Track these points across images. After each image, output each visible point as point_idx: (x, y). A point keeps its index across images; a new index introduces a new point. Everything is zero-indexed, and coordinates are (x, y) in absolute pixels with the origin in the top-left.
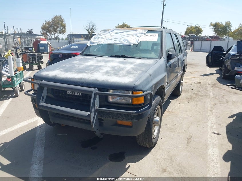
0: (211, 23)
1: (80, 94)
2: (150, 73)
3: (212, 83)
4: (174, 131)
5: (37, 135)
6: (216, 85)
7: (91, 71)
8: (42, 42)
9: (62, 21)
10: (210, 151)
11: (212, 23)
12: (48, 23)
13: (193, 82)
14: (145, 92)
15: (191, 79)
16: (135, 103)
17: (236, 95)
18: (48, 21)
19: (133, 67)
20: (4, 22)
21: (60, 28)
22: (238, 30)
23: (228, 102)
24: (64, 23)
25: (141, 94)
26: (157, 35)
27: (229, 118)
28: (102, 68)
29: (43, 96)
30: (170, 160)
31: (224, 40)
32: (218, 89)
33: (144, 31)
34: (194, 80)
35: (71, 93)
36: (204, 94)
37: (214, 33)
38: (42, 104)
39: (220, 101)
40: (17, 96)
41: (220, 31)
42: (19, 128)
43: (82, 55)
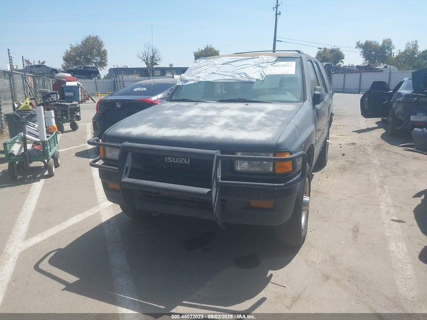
0: (358, 43)
1: (187, 161)
2: (296, 124)
3: (373, 143)
4: (329, 220)
5: (106, 235)
6: (382, 147)
7: (199, 124)
8: (68, 84)
9: (100, 46)
10: (393, 246)
11: (360, 43)
12: (74, 49)
13: (342, 143)
14: (293, 154)
15: (337, 138)
16: (278, 171)
17: (419, 161)
18: (75, 45)
19: (266, 116)
20: (9, 50)
21: (96, 58)
22: (405, 52)
23: (405, 173)
24: (103, 49)
25: (287, 156)
26: (293, 64)
27: (414, 197)
28: (216, 119)
29: (127, 167)
30: (333, 263)
31: (381, 71)
32: (385, 152)
33: (270, 58)
34: (342, 140)
35: (172, 160)
36: (365, 161)
37: (364, 59)
38: (126, 179)
39: (393, 172)
40: (51, 175)
41: (373, 56)
42: (74, 225)
43: (170, 101)
